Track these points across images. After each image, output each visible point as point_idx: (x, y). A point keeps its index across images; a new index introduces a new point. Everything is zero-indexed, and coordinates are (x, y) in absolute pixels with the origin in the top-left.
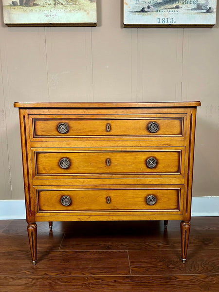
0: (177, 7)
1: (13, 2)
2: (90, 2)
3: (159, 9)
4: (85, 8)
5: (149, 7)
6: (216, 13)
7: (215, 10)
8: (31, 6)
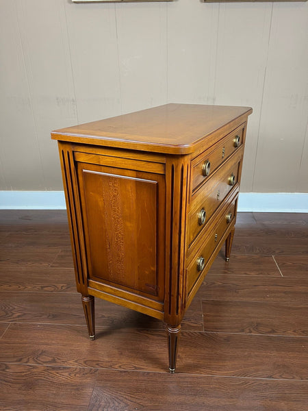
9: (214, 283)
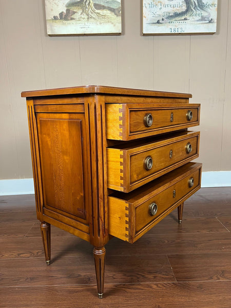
0: (185, 19)
1: (54, 17)
2: (116, 16)
3: (171, 21)
4: (112, 21)
5: (163, 20)
6: (216, 23)
7: (216, 21)
8: (69, 20)
9: (174, 241)
